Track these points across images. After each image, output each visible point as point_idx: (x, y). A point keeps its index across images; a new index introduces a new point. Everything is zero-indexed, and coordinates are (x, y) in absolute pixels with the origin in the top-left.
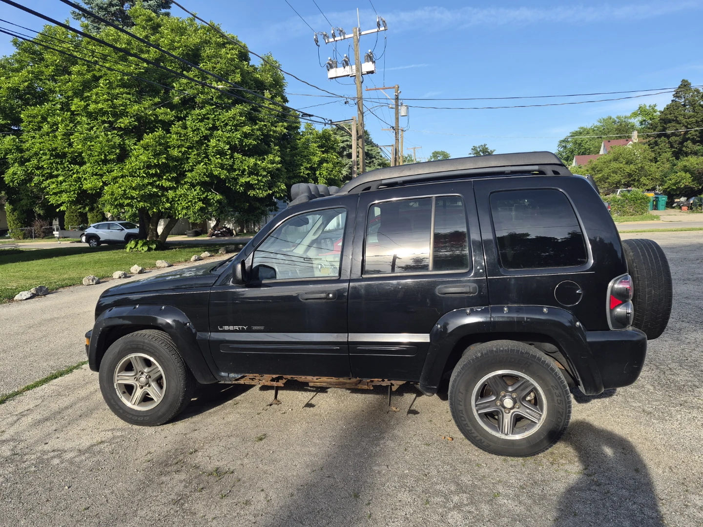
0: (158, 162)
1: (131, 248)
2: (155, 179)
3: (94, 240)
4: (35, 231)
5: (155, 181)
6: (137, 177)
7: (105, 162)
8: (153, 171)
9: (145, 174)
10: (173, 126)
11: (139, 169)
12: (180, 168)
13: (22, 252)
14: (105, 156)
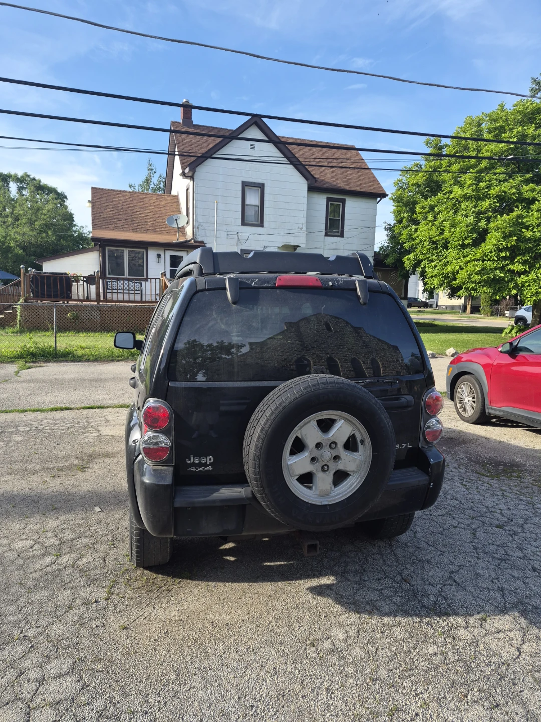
0: (507, 245)
1: (506, 333)
2: (507, 262)
3: (522, 323)
4: (501, 309)
5: (507, 265)
6: (488, 261)
7: (463, 246)
8: (503, 254)
9: (496, 257)
10: (536, 202)
11: (491, 252)
12: (537, 249)
13: (436, 326)
14: (463, 240)
